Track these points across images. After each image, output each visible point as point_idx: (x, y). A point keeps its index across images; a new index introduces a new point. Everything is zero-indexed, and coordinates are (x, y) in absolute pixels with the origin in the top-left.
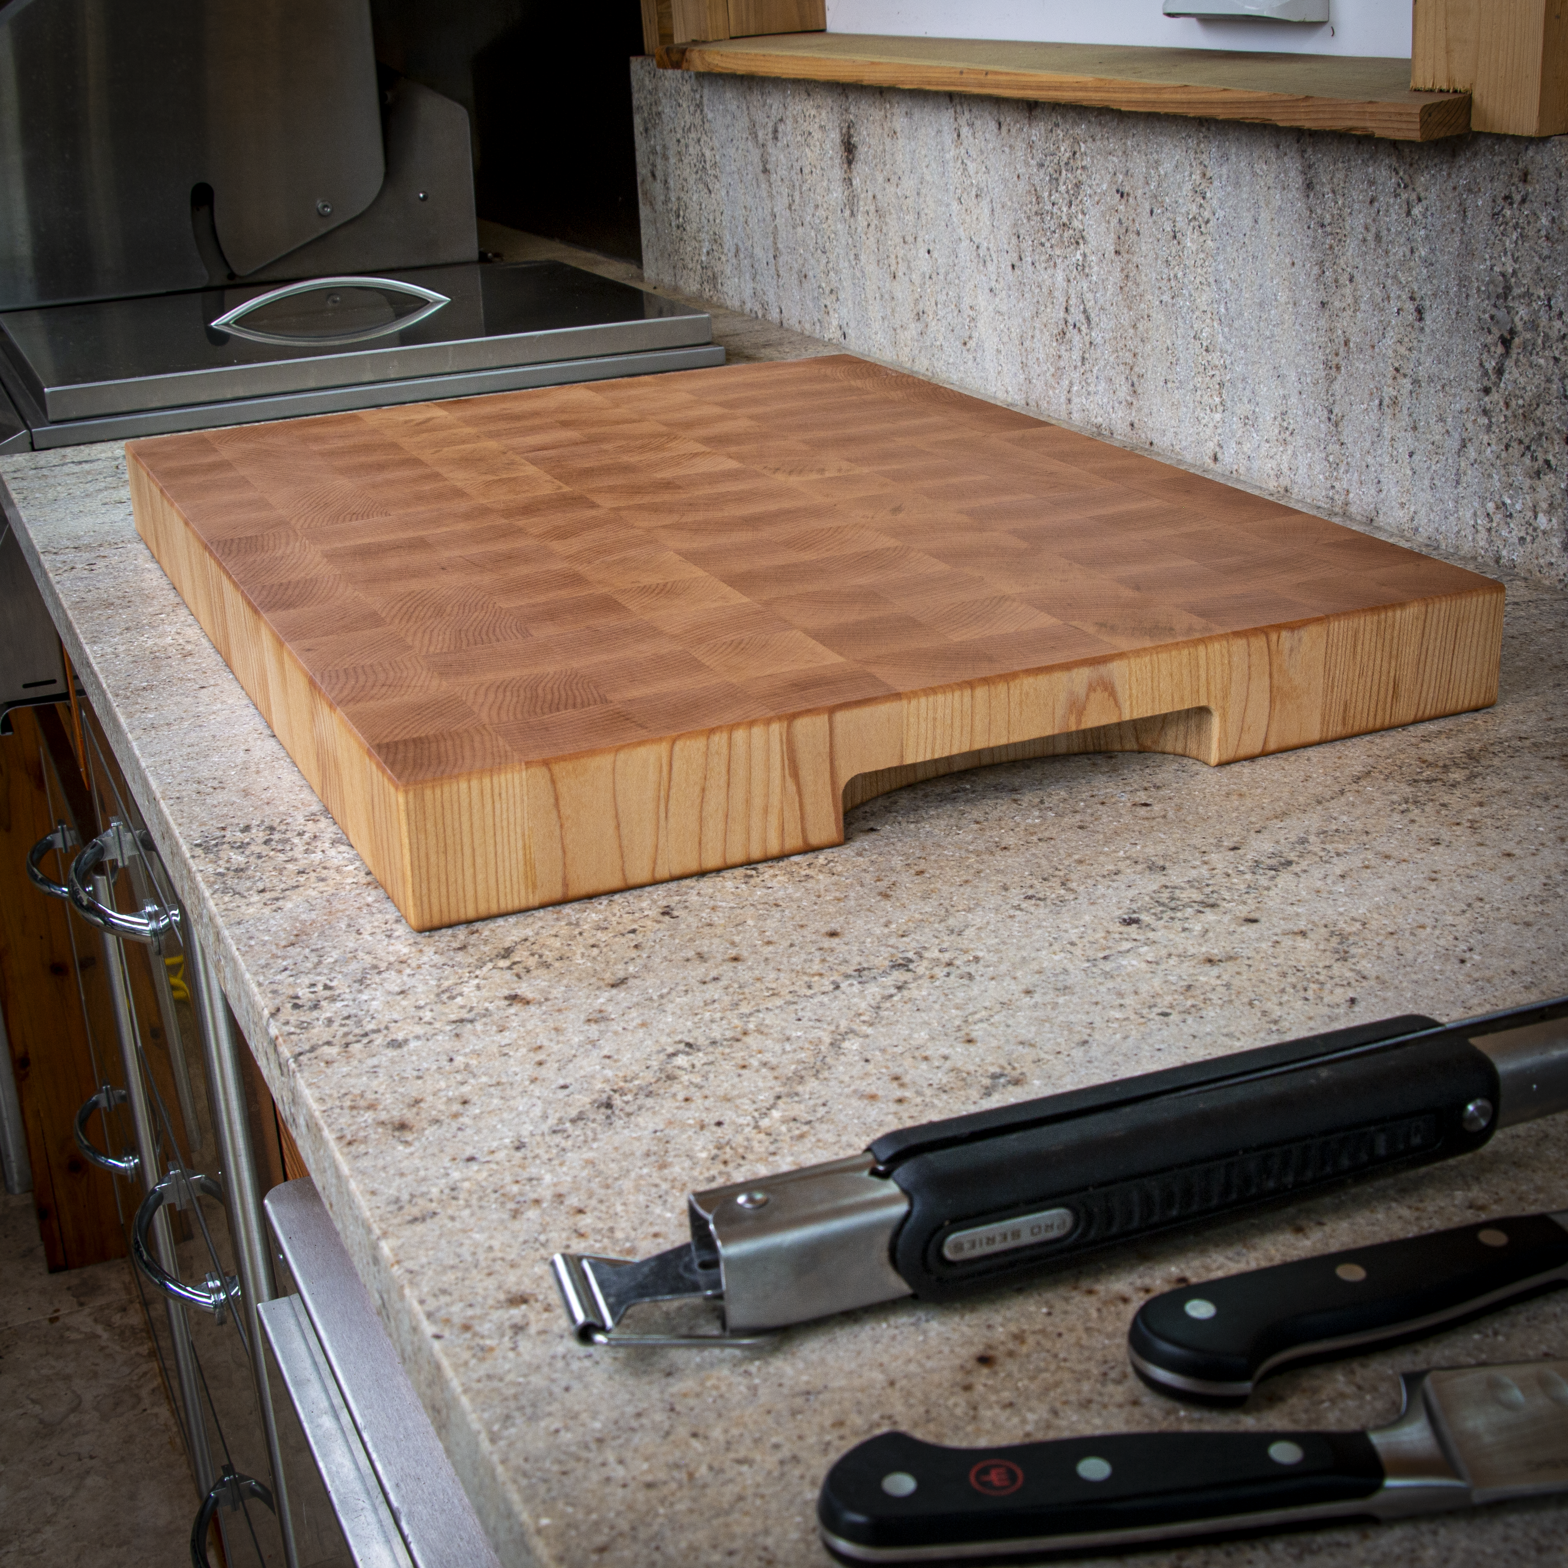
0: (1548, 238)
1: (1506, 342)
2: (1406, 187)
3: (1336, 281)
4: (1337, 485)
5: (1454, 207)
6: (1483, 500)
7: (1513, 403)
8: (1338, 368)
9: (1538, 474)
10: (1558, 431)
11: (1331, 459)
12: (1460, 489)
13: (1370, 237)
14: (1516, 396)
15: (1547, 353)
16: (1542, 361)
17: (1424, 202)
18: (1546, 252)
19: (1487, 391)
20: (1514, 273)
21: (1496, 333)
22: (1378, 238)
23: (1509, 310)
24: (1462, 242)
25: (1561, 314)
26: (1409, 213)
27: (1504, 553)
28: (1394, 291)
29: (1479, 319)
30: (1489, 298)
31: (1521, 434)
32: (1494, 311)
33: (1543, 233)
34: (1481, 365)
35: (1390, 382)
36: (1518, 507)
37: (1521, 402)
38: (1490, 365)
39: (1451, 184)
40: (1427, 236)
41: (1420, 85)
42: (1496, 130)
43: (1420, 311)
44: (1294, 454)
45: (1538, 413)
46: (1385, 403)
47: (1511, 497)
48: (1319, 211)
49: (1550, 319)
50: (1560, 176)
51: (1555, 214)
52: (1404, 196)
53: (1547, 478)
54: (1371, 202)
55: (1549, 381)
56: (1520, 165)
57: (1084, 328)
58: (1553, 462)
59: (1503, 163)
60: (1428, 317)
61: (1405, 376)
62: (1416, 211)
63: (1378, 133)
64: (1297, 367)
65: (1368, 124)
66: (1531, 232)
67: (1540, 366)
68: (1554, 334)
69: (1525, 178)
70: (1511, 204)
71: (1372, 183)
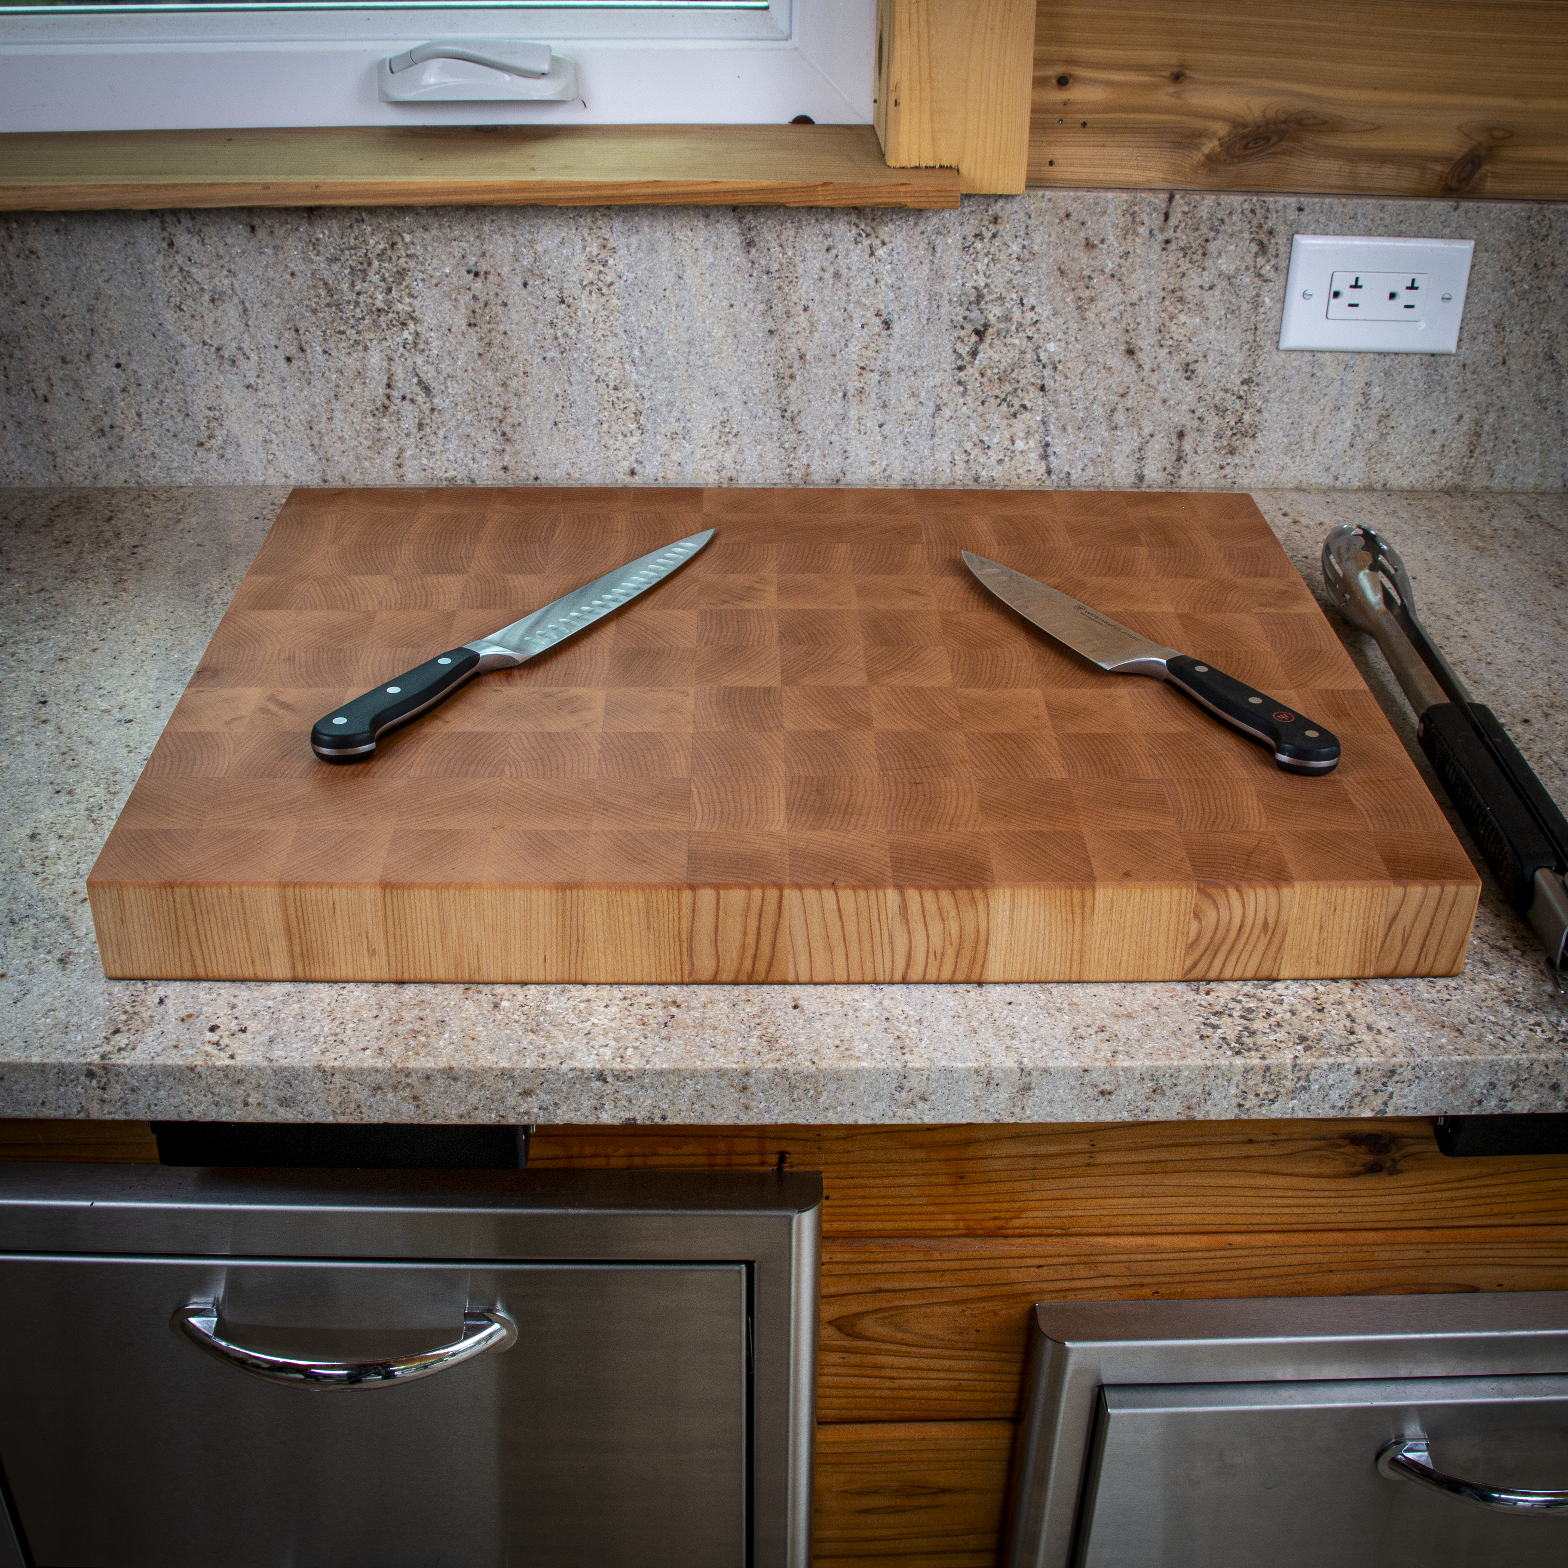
0: (1018, 259)
1: (980, 334)
2: (867, 236)
3: (787, 312)
4: (795, 464)
5: (923, 245)
6: (960, 443)
7: (989, 373)
8: (792, 377)
9: (1014, 415)
10: (1033, 384)
11: (787, 445)
12: (936, 439)
13: (827, 276)
14: (991, 368)
15: (1020, 335)
16: (1017, 341)
17: (889, 246)
18: (1018, 268)
19: (961, 368)
20: (987, 285)
21: (969, 327)
22: (837, 275)
23: (982, 311)
24: (931, 270)
25: (1033, 308)
26: (872, 254)
27: (983, 473)
28: (857, 313)
29: (952, 321)
30: (961, 305)
31: (997, 392)
32: (967, 313)
33: (1015, 256)
34: (955, 351)
35: (856, 378)
36: (995, 440)
37: (996, 371)
38: (964, 350)
39: (919, 229)
40: (893, 269)
42: (985, 191)
43: (887, 325)
44: (740, 451)
45: (1014, 375)
46: (849, 394)
47: (989, 436)
48: (763, 262)
49: (1023, 312)
50: (1030, 217)
51: (1025, 243)
52: (866, 242)
53: (1023, 416)
54: (828, 250)
55: (1023, 352)
56: (990, 212)
57: (421, 399)
58: (1029, 405)
59: (972, 212)
60: (896, 328)
61: (872, 371)
62: (881, 252)
63: (911, 205)
64: (740, 383)
65: (902, 200)
66: (1003, 256)
67: (1014, 345)
68: (1027, 321)
69: (995, 220)
70: (982, 239)
71: (826, 236)
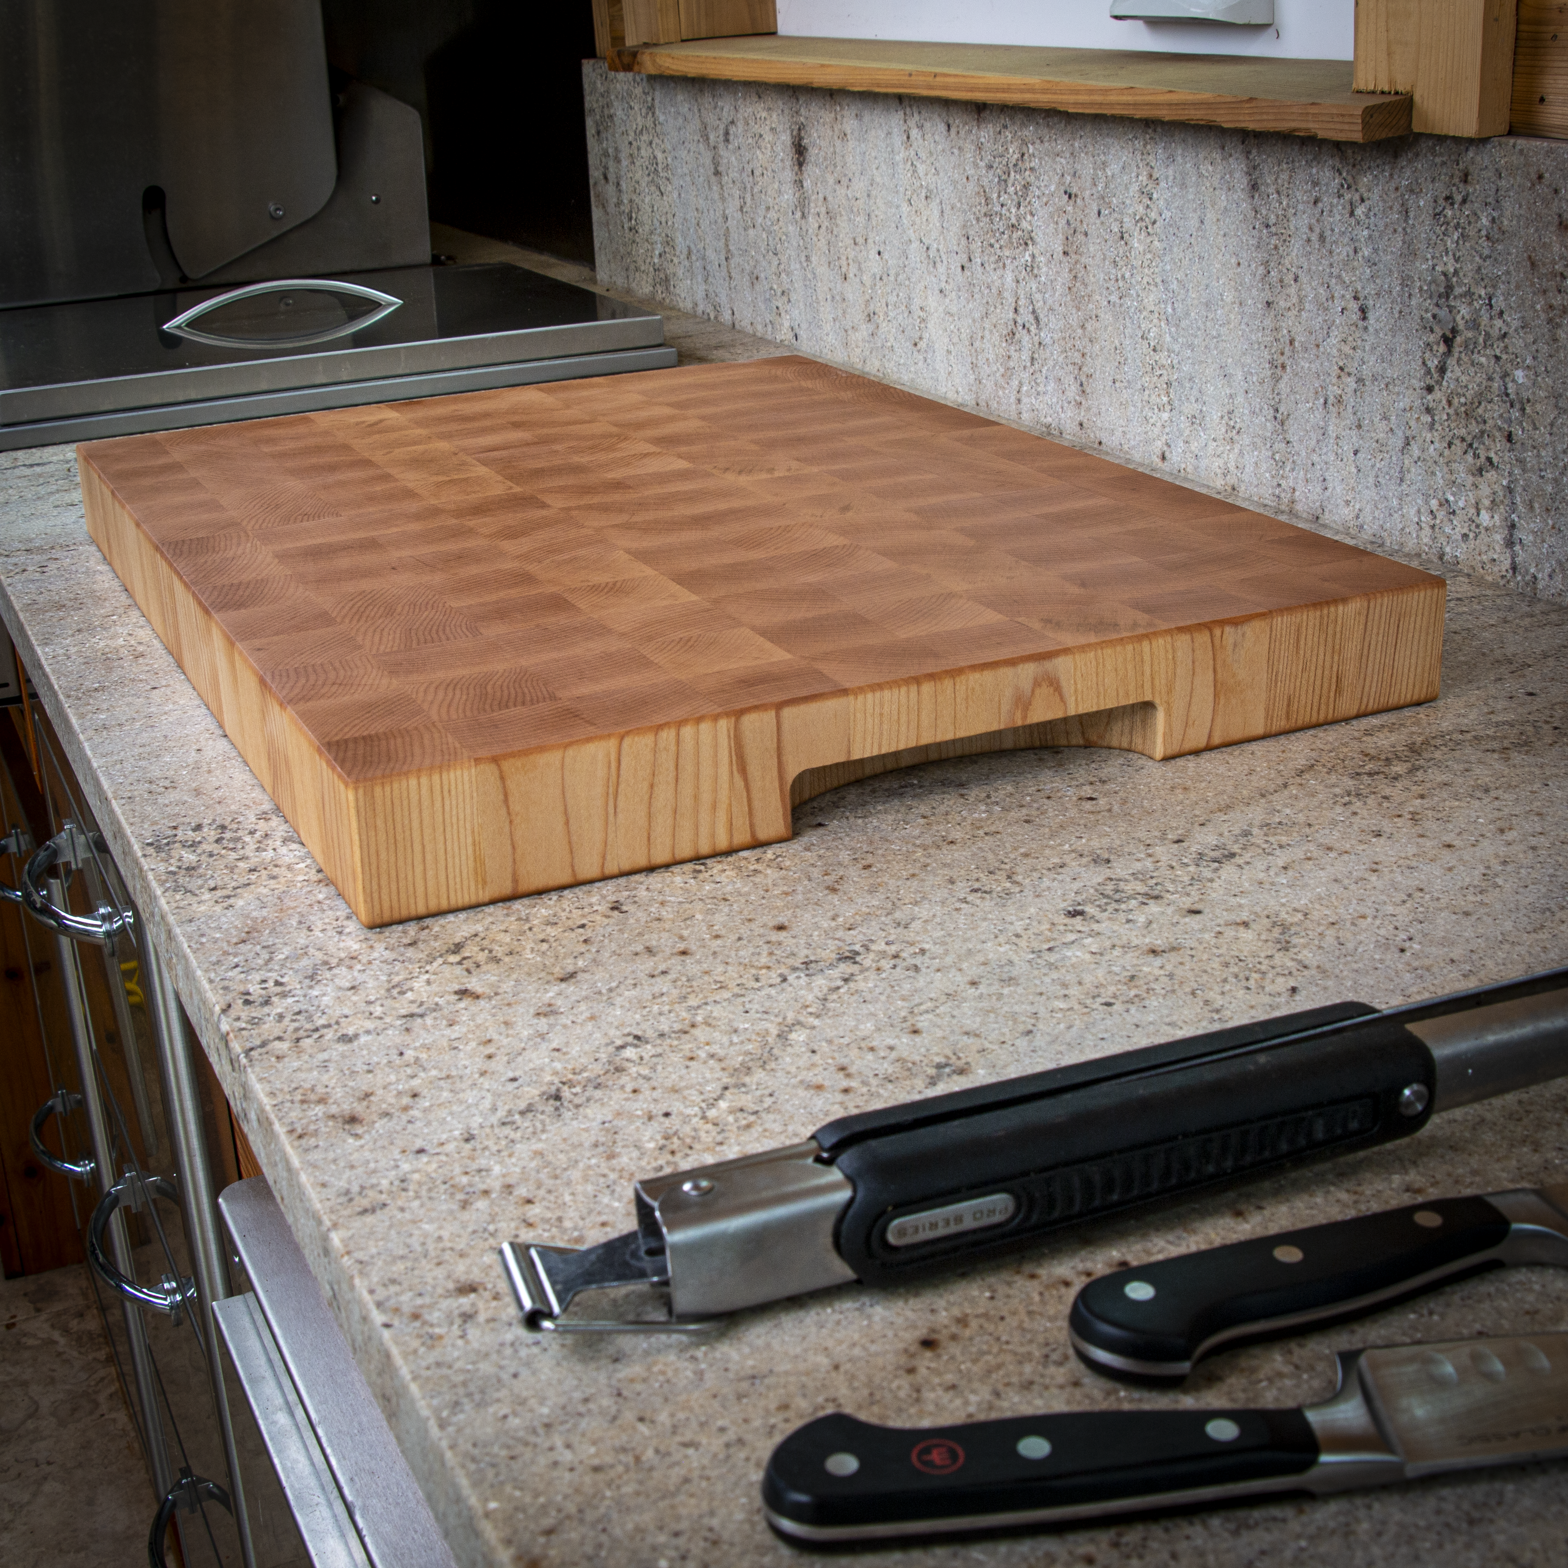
0: (1488, 238)
1: (1448, 341)
2: (1349, 187)
3: (1281, 281)
4: (1283, 483)
5: (1397, 207)
6: (1427, 497)
7: (1456, 401)
8: (1283, 367)
9: (1480, 471)
10: (1500, 429)
11: (1277, 457)
12: (1404, 486)
13: (1314, 237)
14: (1458, 394)
15: (1488, 352)
16: (1483, 360)
17: (1367, 203)
18: (1486, 252)
19: (1430, 389)
20: (1456, 272)
21: (1439, 332)
22: (1322, 238)
23: (1451, 308)
24: (1404, 242)
25: (1501, 313)
26: (1352, 214)
27: (1448, 549)
28: (1338, 291)
29: (1422, 318)
30: (1431, 297)
31: (1463, 432)
32: (1436, 310)
33: (1484, 233)
34: (1424, 363)
35: (1334, 380)
36: (1461, 504)
37: (1463, 400)
38: (1433, 363)
39: (1393, 185)
40: (1370, 237)
41: (1362, 87)
42: (1437, 132)
43: (1363, 310)
44: (1241, 453)
45: (1480, 411)
46: (1330, 402)
47: (1454, 495)
48: (1264, 212)
49: (1491, 318)
50: (1500, 177)
51: (1495, 214)
52: (1348, 197)
53: (1489, 475)
54: (1315, 203)
55: (1490, 379)
56: (1461, 166)
57: (1033, 329)
58: (1495, 460)
59: (1444, 163)
60: (1371, 315)
61: (1349, 374)
62: (1360, 211)
63: (1321, 134)
64: (1243, 366)
65: (1311, 125)
66: (1471, 232)
67: (1481, 365)
68: (1495, 333)
69: (1465, 178)
70: (1452, 204)
71: (1316, 184)
